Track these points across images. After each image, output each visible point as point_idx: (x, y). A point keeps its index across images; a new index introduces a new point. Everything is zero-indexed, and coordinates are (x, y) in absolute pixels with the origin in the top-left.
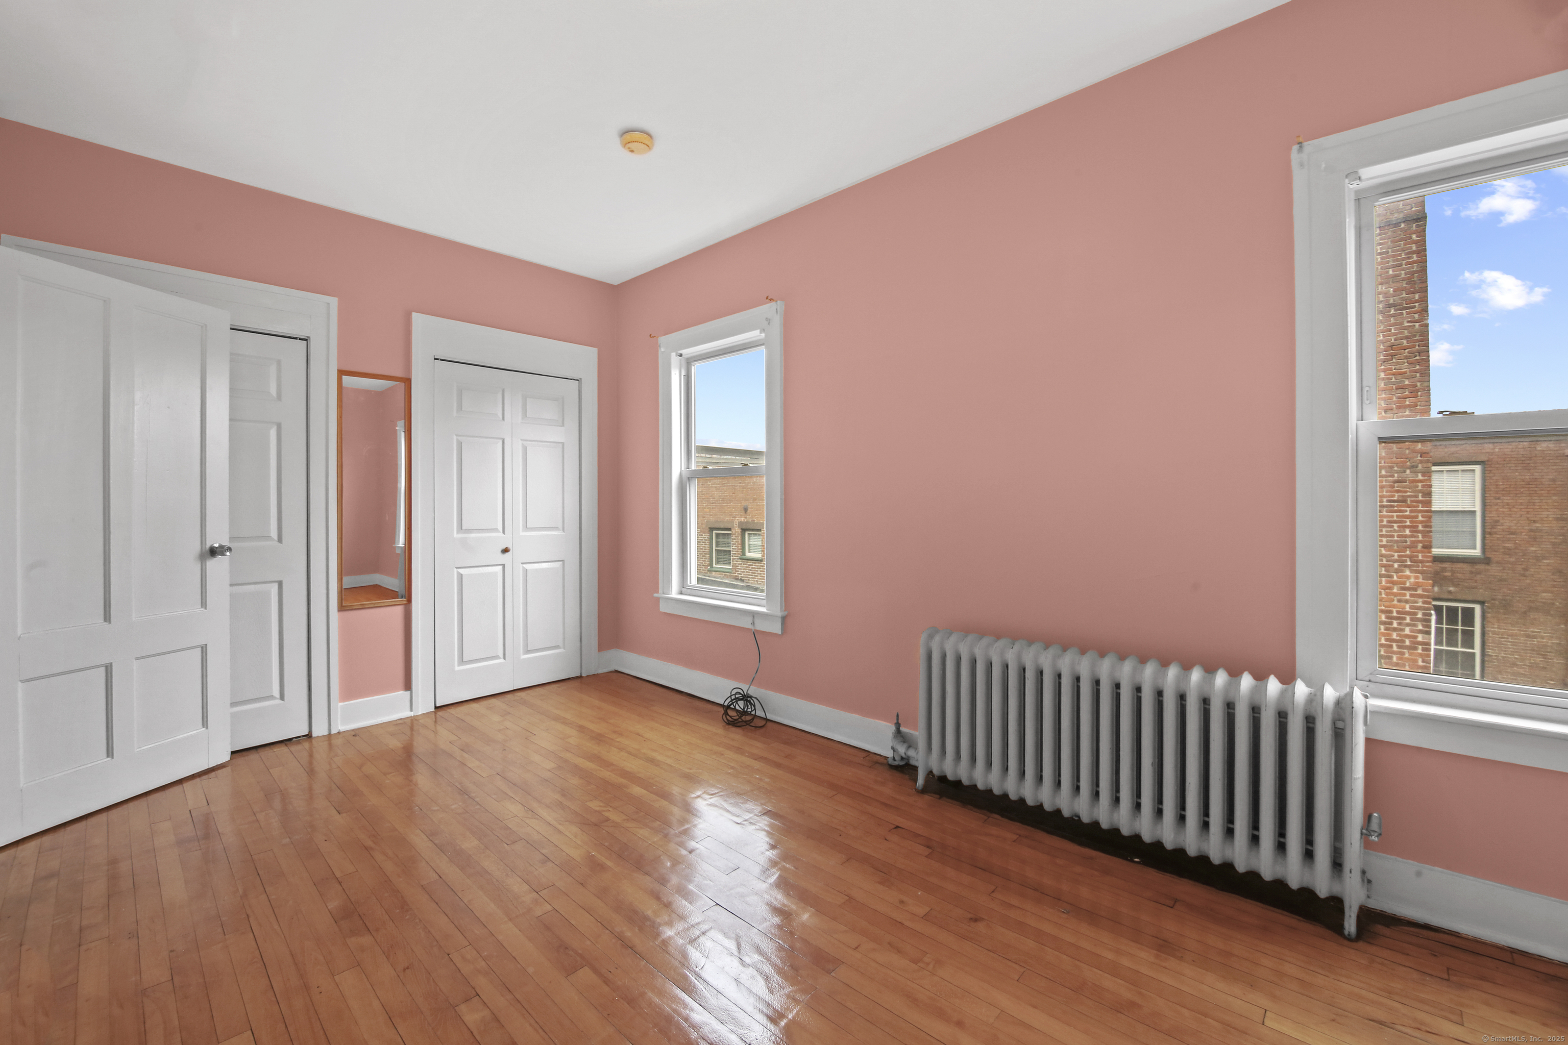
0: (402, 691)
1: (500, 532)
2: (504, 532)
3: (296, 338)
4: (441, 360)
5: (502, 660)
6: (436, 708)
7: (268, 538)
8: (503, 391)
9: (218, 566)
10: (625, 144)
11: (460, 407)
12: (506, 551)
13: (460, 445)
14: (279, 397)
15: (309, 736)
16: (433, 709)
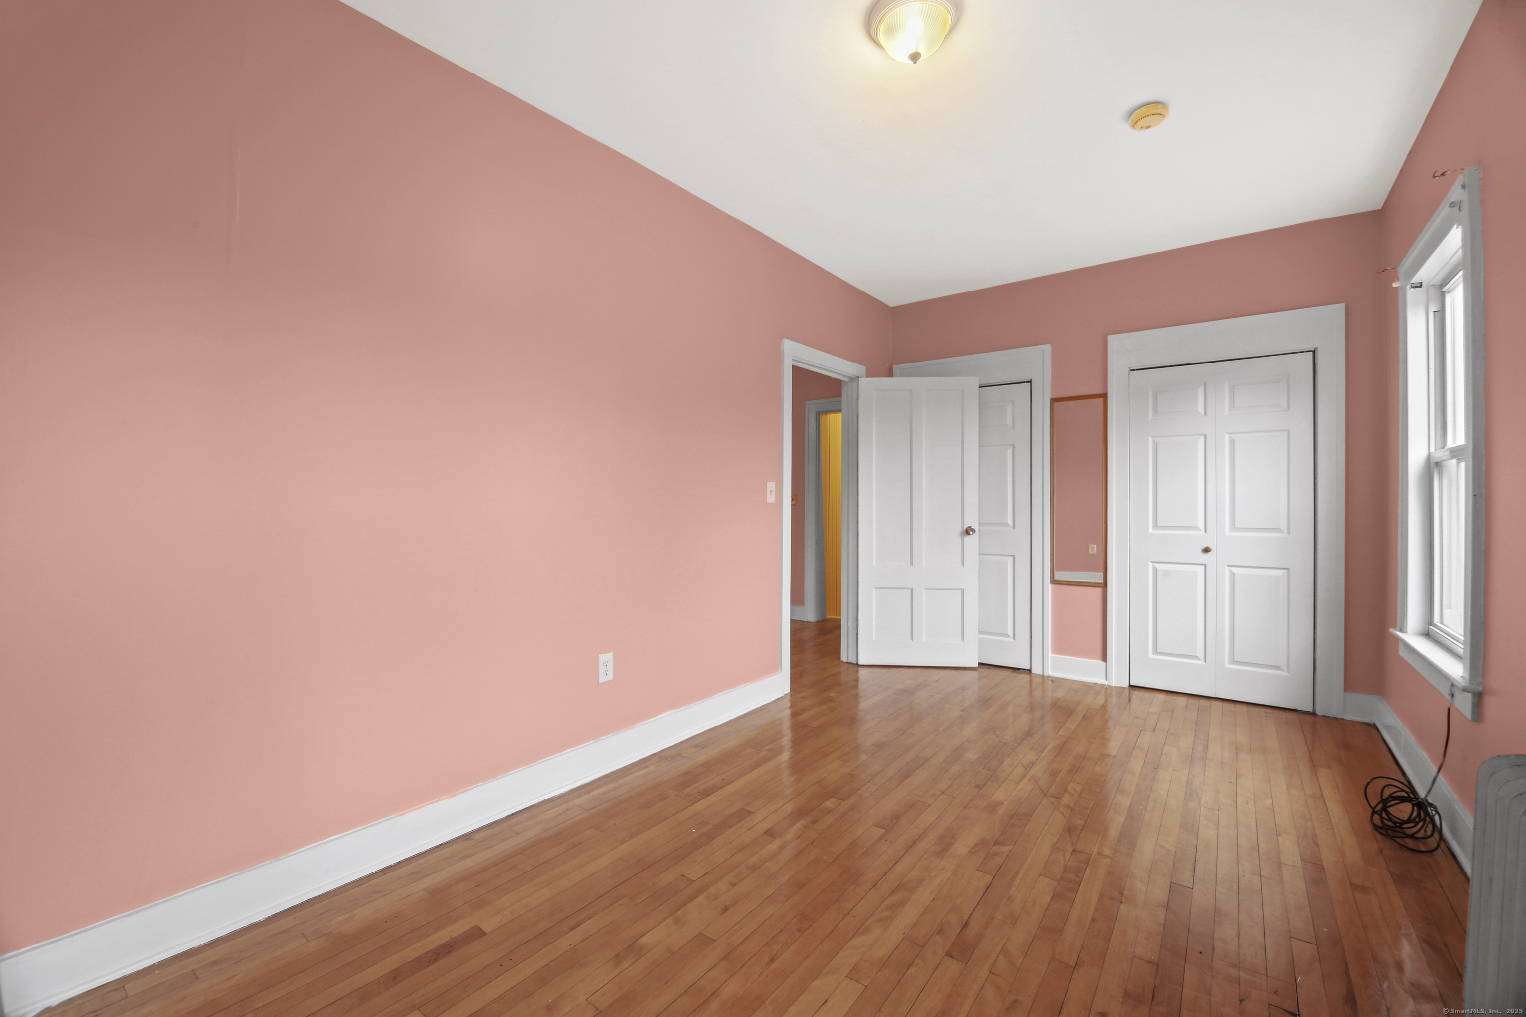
0: (1100, 660)
1: (1201, 530)
2: (1205, 531)
3: (1024, 382)
4: (1137, 370)
5: (1202, 663)
6: (1130, 686)
7: (1007, 525)
8: (1205, 385)
9: (972, 541)
10: (1134, 125)
11: (1156, 410)
12: (1206, 550)
13: (1156, 445)
14: (1013, 427)
15: (1030, 671)
16: (1126, 685)
